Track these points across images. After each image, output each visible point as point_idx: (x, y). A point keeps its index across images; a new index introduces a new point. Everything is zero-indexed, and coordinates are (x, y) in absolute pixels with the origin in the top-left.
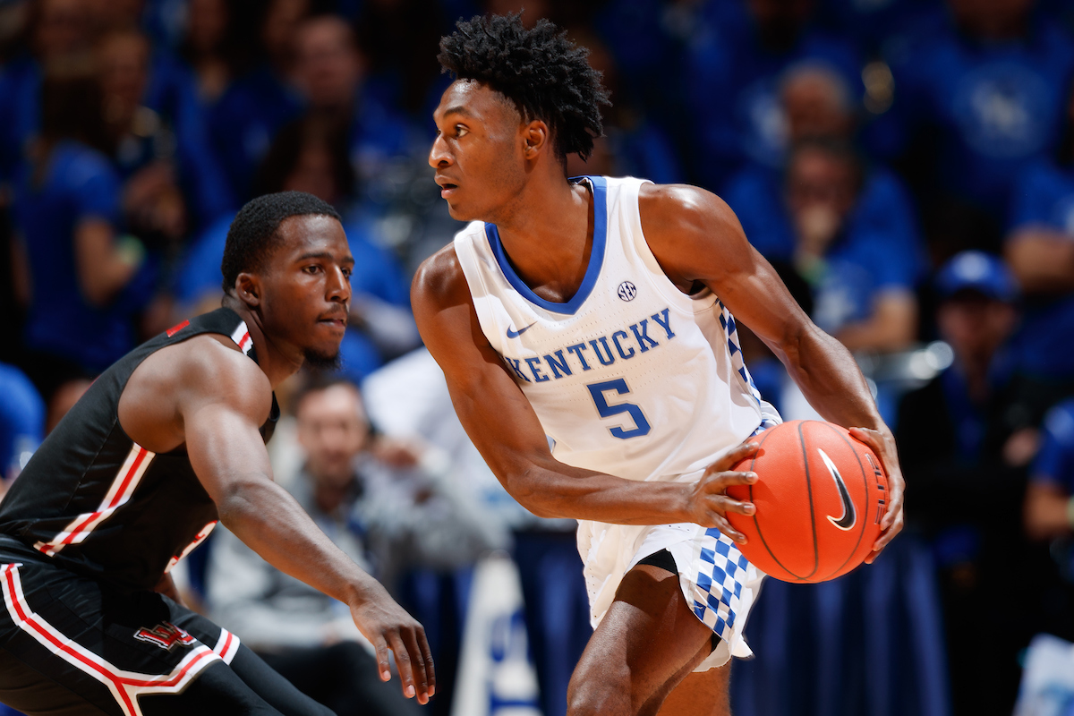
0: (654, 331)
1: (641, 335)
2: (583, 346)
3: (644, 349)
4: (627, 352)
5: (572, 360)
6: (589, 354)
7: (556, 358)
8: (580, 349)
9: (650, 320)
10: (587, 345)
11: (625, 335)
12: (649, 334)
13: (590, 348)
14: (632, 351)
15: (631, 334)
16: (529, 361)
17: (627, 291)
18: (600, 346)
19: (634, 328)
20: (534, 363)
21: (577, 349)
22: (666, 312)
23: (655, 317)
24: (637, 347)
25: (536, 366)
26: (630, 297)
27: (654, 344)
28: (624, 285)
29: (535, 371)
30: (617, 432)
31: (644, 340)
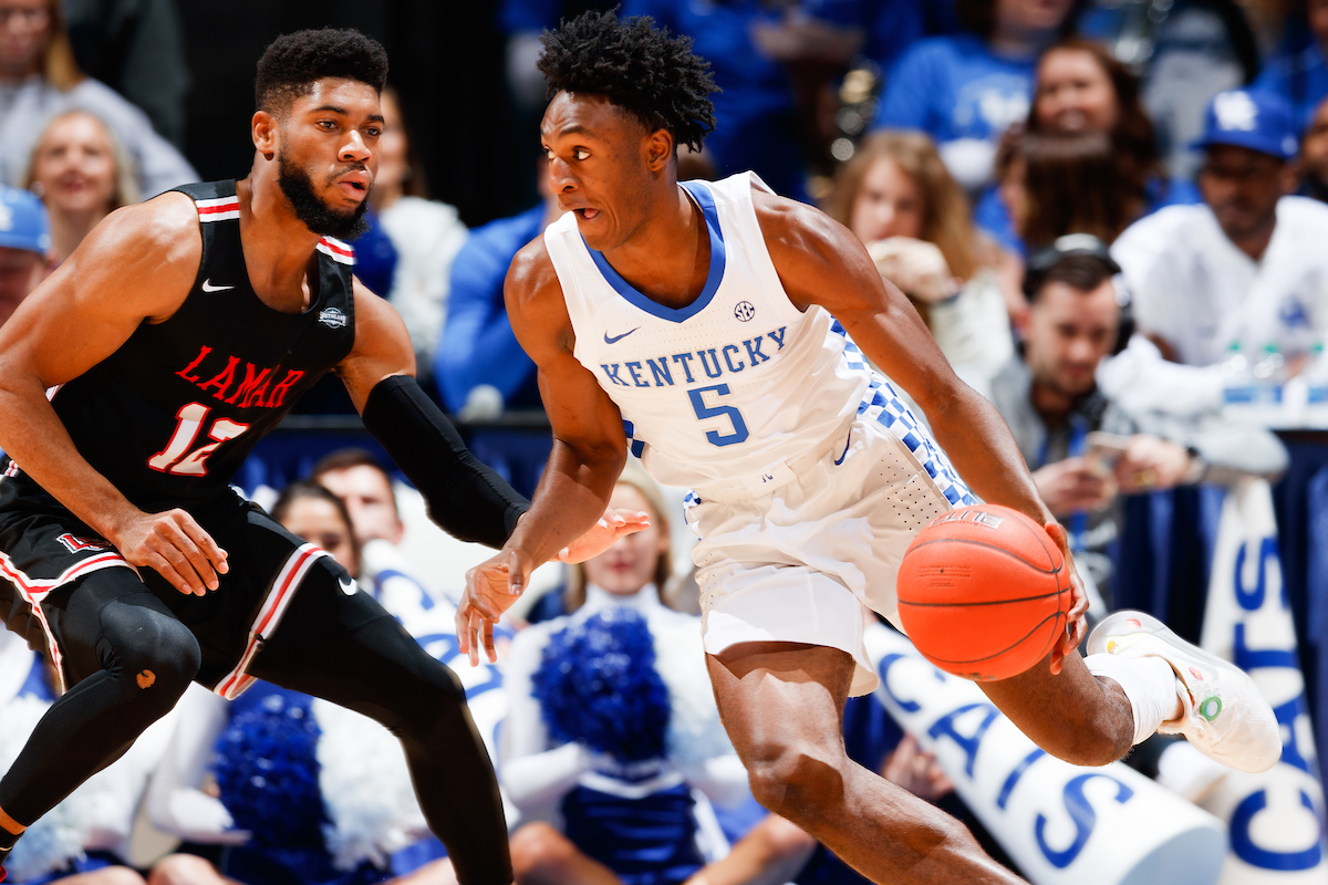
0: (768, 346)
1: (754, 350)
2: (689, 356)
3: (755, 363)
4: (736, 366)
5: (676, 370)
6: (696, 365)
7: (660, 365)
8: (687, 358)
9: (765, 336)
10: (695, 355)
11: (736, 350)
12: (762, 350)
13: (697, 359)
14: (741, 364)
15: (743, 350)
16: (629, 365)
17: (745, 311)
18: (708, 357)
19: (747, 343)
20: (635, 368)
21: (683, 358)
22: (782, 330)
23: (772, 335)
24: (748, 361)
25: (637, 371)
26: (748, 318)
27: (766, 358)
28: (742, 305)
29: (635, 377)
30: (713, 437)
31: (756, 355)
